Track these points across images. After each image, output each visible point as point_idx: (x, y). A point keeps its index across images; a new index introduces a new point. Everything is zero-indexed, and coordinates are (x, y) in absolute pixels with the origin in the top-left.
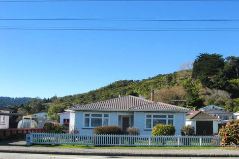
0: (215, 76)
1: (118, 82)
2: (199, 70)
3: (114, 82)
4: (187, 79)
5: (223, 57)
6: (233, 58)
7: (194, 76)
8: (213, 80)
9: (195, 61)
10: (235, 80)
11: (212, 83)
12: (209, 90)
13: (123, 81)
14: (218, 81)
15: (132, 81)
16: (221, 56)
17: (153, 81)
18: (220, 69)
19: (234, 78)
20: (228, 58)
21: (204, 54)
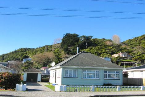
0: (73, 47)
1: (21, 49)
2: (65, 43)
3: (19, 49)
4: (58, 48)
5: (79, 36)
6: (84, 37)
7: (61, 47)
8: (71, 50)
9: (63, 38)
10: (84, 50)
11: (70, 51)
12: (67, 56)
13: (25, 49)
14: (74, 50)
15: (30, 48)
16: (78, 35)
17: (41, 49)
18: (76, 43)
19: (84, 48)
20: (82, 37)
21: (68, 34)
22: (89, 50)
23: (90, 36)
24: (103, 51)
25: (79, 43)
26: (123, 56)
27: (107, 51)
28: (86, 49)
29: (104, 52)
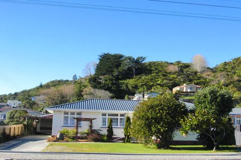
0: (107, 76)
18: (115, 69)
19: (128, 78)
21: (106, 54)
22: (135, 80)
23: (141, 57)
24: (159, 82)
25: (120, 69)
26: (189, 91)
27: (165, 81)
28: (131, 80)
29: (159, 85)
